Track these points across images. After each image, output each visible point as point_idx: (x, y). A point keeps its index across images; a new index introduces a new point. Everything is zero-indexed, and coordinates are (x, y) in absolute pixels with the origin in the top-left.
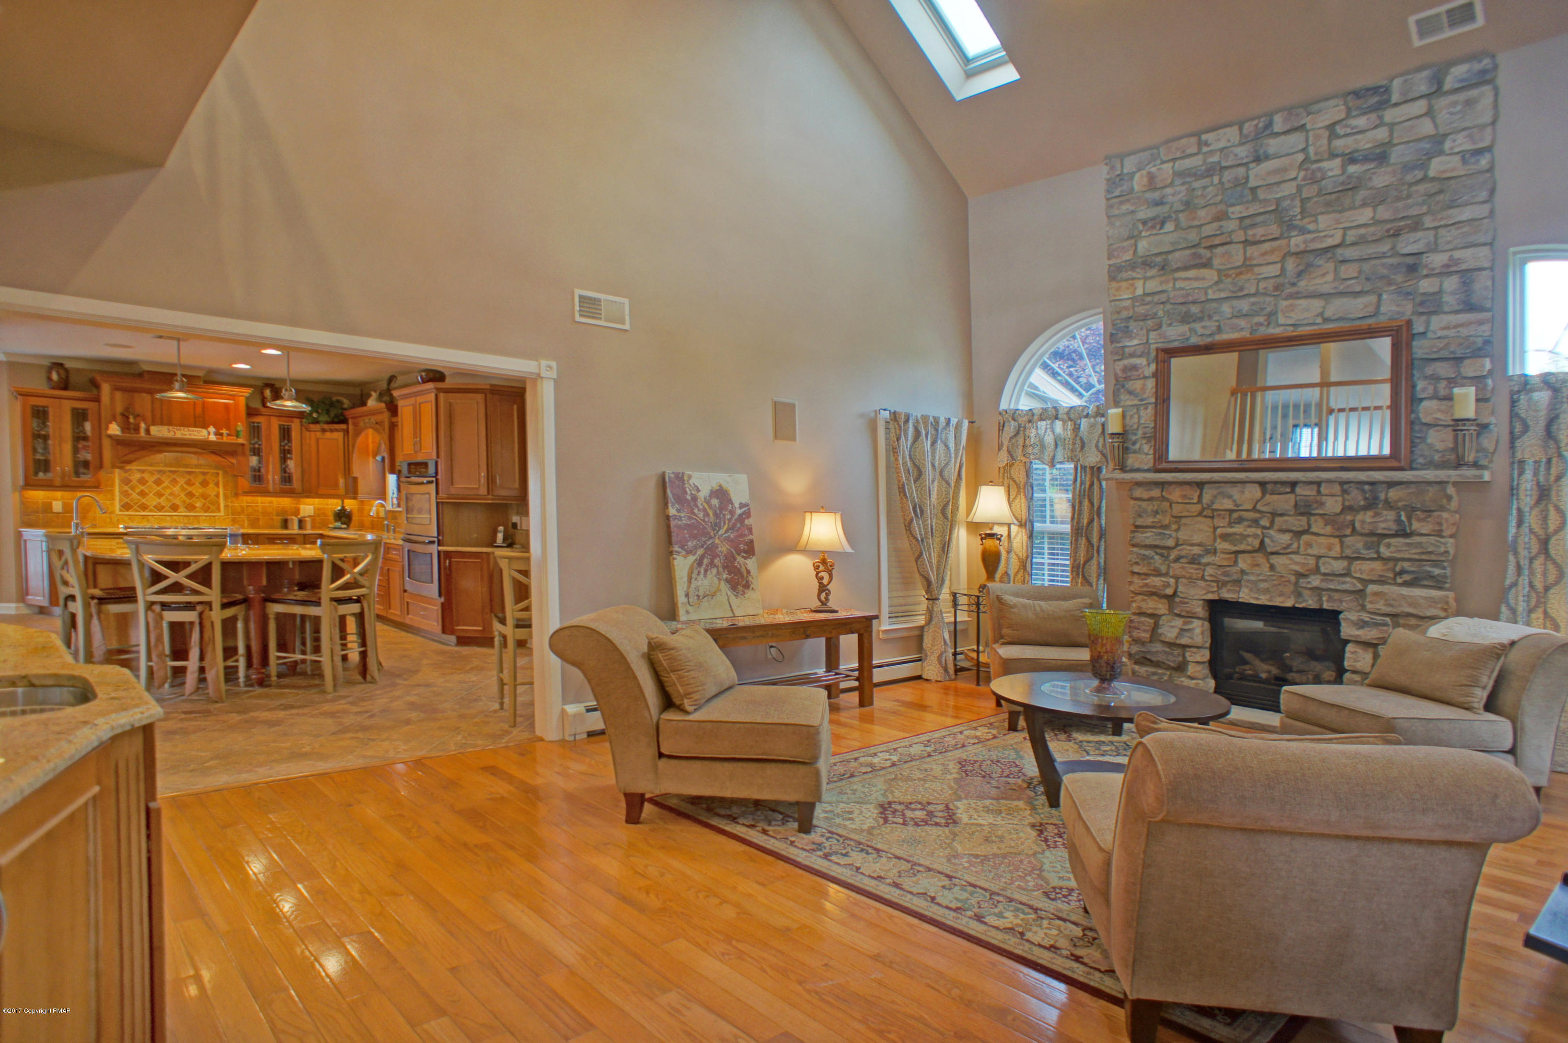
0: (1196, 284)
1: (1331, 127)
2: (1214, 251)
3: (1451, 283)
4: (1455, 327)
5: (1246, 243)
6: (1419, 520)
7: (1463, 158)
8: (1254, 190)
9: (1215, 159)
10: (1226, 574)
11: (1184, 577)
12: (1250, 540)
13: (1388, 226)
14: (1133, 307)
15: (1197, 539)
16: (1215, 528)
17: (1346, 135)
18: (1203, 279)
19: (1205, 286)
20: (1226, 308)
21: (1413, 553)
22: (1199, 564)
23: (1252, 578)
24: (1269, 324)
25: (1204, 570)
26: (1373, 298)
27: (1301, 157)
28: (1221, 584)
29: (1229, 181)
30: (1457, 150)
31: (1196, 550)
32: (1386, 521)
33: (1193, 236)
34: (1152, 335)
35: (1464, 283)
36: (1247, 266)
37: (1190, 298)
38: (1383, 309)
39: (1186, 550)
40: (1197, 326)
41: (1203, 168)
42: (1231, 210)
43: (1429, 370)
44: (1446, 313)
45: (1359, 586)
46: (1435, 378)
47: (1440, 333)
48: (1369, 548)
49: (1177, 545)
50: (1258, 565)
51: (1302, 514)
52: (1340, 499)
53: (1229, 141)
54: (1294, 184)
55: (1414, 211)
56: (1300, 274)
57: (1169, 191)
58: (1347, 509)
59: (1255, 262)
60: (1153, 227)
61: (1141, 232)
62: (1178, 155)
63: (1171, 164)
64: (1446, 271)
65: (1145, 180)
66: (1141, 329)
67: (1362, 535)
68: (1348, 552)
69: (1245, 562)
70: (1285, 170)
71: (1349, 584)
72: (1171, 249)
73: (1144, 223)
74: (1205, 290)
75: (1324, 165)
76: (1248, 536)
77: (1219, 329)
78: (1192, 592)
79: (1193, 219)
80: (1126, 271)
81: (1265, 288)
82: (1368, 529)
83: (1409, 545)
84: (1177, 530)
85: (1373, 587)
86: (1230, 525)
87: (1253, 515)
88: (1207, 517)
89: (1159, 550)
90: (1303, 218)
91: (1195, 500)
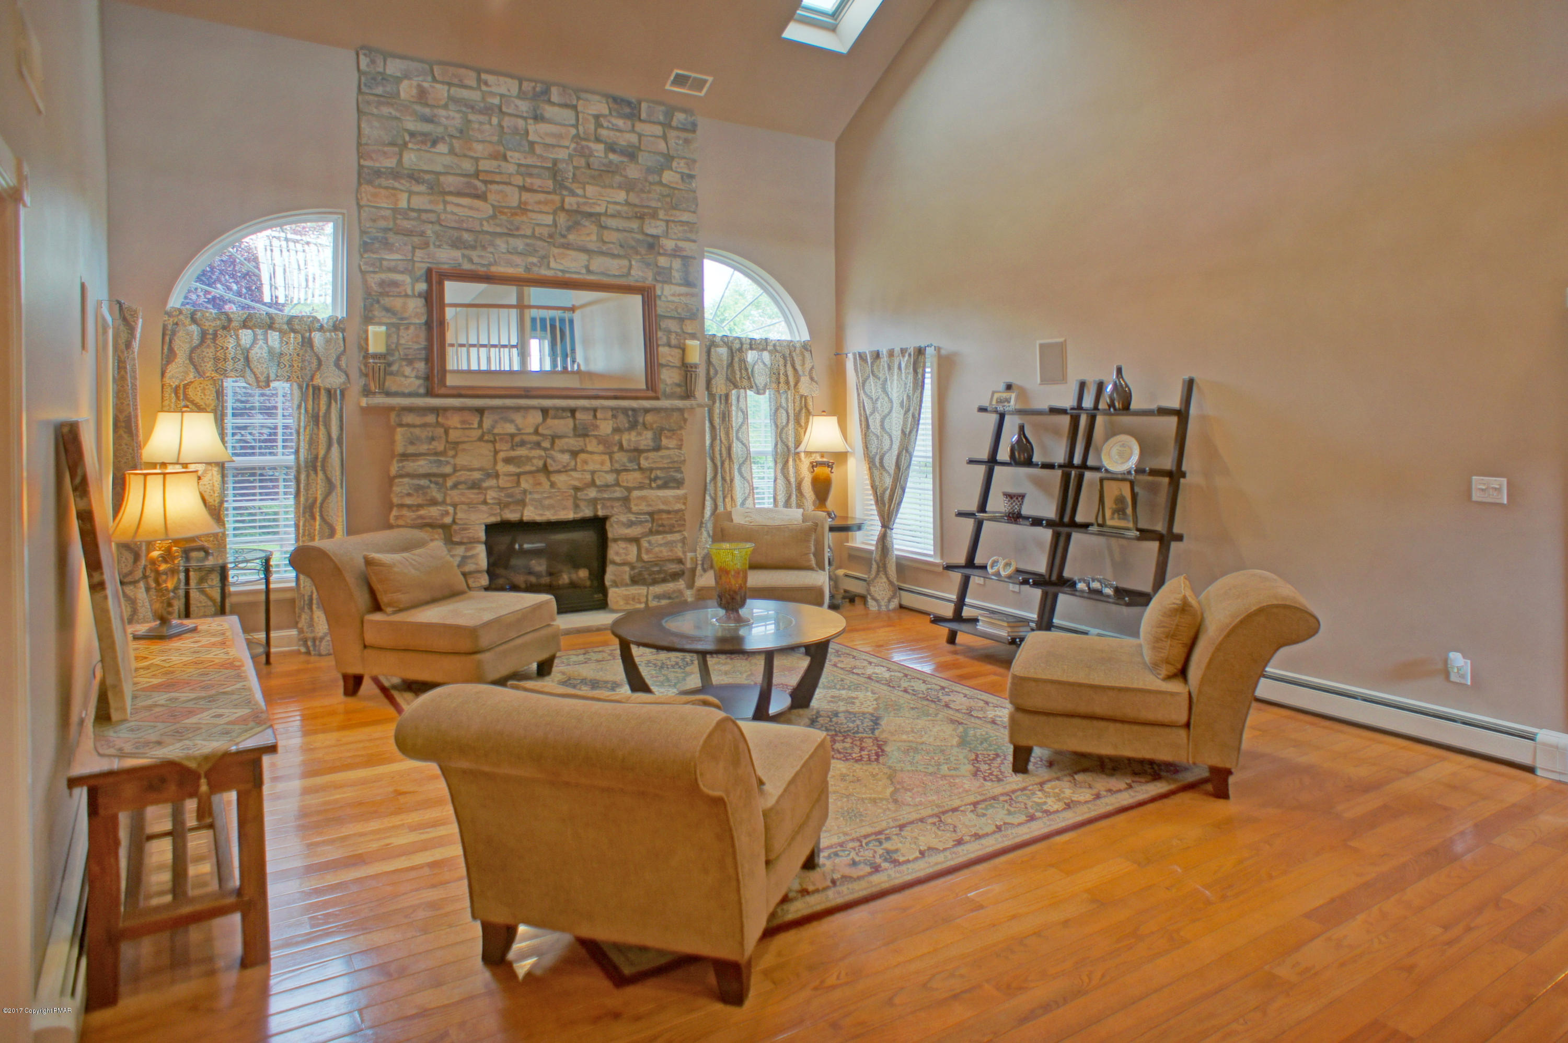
0: (471, 213)
1: (596, 117)
2: (489, 186)
3: (677, 264)
4: (679, 295)
5: (524, 188)
6: (667, 437)
7: (682, 177)
8: (532, 144)
9: (496, 101)
10: (510, 496)
11: (463, 503)
12: (534, 461)
13: (636, 210)
14: (394, 219)
15: (476, 463)
16: (496, 452)
17: (607, 128)
18: (478, 210)
19: (479, 216)
20: (501, 243)
21: (665, 463)
22: (480, 488)
23: (536, 496)
24: (541, 266)
25: (485, 495)
26: (625, 262)
27: (573, 131)
28: (503, 505)
29: (508, 127)
30: (679, 170)
31: (477, 475)
32: (646, 439)
33: (468, 166)
34: (419, 253)
35: (684, 265)
36: (522, 208)
37: (465, 225)
38: (633, 272)
39: (463, 475)
40: (474, 254)
41: (482, 105)
42: (509, 153)
43: (664, 324)
44: (672, 283)
46: (668, 331)
47: (671, 298)
48: (632, 461)
49: (455, 471)
50: (540, 484)
51: (579, 436)
52: (611, 422)
53: (509, 90)
54: (567, 152)
56: (569, 229)
57: (443, 112)
58: (616, 430)
59: (530, 208)
60: (423, 143)
61: (407, 143)
62: (456, 81)
63: (445, 87)
64: (674, 254)
65: (414, 90)
66: (405, 245)
67: (627, 451)
68: (617, 466)
69: (527, 481)
70: (558, 136)
71: (618, 493)
72: (443, 171)
73: (412, 134)
74: (481, 220)
75: (591, 145)
76: (534, 457)
77: (495, 263)
78: (472, 517)
79: (470, 149)
80: (387, 179)
81: (539, 233)
82: (632, 446)
83: (662, 457)
84: (454, 456)
85: (635, 494)
86: (512, 448)
87: (535, 438)
88: (487, 441)
89: (433, 479)
90: (573, 182)
91: (476, 426)
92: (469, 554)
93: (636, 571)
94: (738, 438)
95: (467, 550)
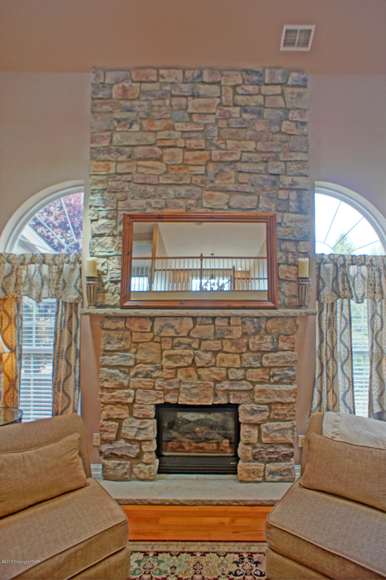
0: (152, 171)
1: (234, 87)
2: (164, 150)
3: (293, 195)
4: (295, 221)
5: (185, 148)
6: (283, 341)
7: (296, 125)
8: (191, 114)
9: (168, 88)
10: (170, 384)
11: (141, 388)
12: (186, 358)
13: (263, 155)
14: (108, 181)
15: (149, 359)
16: (162, 351)
17: (242, 95)
18: (157, 169)
19: (158, 173)
20: (171, 191)
21: (281, 363)
22: (151, 377)
23: (187, 386)
24: (197, 206)
25: (154, 383)
26: (255, 198)
27: (218, 101)
28: (166, 392)
29: (176, 105)
30: (294, 120)
31: (149, 368)
32: (266, 342)
33: (151, 138)
34: (121, 204)
35: (299, 196)
36: (185, 164)
37: (148, 181)
38: (261, 205)
39: (141, 367)
40: (152, 201)
41: (160, 93)
42: (176, 124)
43: (283, 246)
44: (290, 212)
45: (251, 387)
46: (287, 252)
47: (288, 224)
48: (256, 361)
49: (136, 364)
50: (190, 377)
51: (218, 339)
52: (241, 328)
53: (176, 79)
54: (214, 117)
55: (275, 150)
56: (216, 176)
57: (137, 103)
58: (245, 334)
59: (190, 163)
60: (125, 126)
61: (115, 128)
62: (144, 79)
63: (138, 84)
64: (291, 188)
65: (121, 91)
66: (113, 199)
67: (253, 352)
68: (245, 364)
69: (182, 374)
70: (209, 106)
71: (247, 386)
72: (136, 144)
73: (118, 121)
74: (158, 176)
75: (230, 109)
76: (185, 356)
77: (166, 205)
78: (146, 399)
79: (152, 125)
80: (104, 154)
81: (196, 181)
82: (256, 348)
83: (278, 357)
84: (135, 353)
85: (258, 387)
86: (173, 348)
87: (187, 340)
88: (156, 342)
89: (122, 369)
90: (218, 140)
91: (149, 330)
92: (142, 427)
93: (257, 450)
94: (341, 341)
95: (141, 424)
